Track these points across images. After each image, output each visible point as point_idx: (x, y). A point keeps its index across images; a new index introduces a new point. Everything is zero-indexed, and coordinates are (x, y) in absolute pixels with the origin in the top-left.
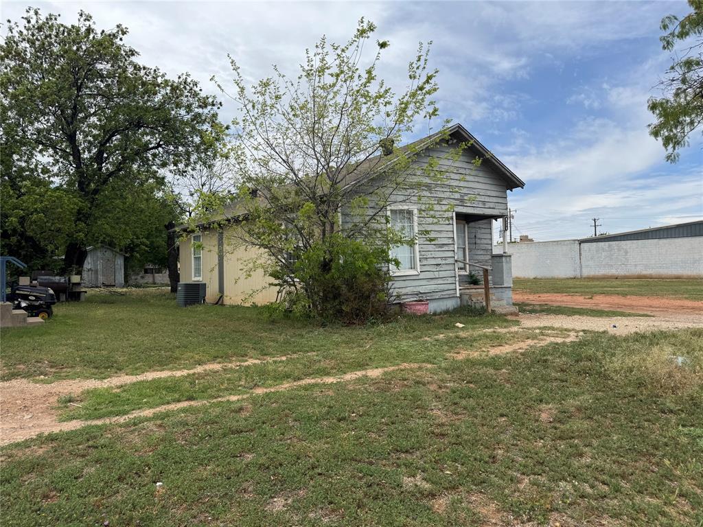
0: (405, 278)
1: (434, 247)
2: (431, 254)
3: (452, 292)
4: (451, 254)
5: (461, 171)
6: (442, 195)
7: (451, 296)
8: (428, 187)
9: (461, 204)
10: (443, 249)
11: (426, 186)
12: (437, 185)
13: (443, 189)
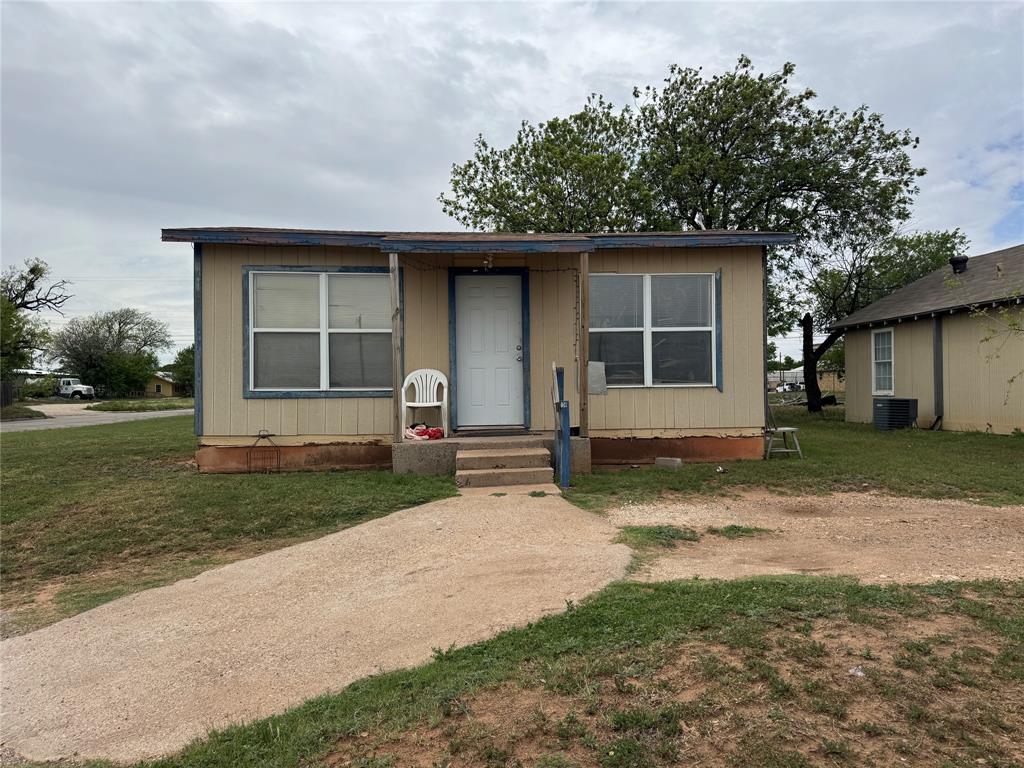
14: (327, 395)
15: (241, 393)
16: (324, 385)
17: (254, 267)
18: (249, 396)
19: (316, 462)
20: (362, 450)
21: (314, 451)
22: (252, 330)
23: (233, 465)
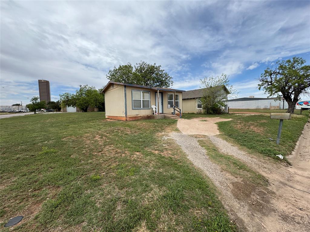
14: (142, 109)
15: (132, 109)
16: (142, 108)
17: (134, 90)
18: (133, 109)
19: (141, 119)
20: (146, 117)
21: (141, 117)
22: (133, 99)
23: (131, 120)
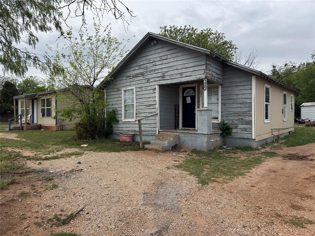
0: (129, 123)
1: (145, 106)
2: (143, 111)
3: (154, 132)
4: (154, 110)
5: (163, 58)
6: (150, 76)
7: (152, 134)
8: (142, 74)
9: (162, 79)
10: (150, 108)
11: (141, 74)
12: (147, 72)
13: (150, 73)
